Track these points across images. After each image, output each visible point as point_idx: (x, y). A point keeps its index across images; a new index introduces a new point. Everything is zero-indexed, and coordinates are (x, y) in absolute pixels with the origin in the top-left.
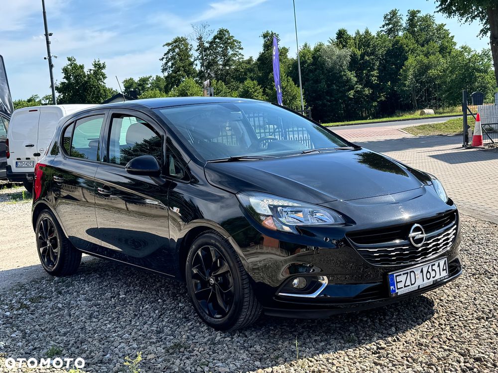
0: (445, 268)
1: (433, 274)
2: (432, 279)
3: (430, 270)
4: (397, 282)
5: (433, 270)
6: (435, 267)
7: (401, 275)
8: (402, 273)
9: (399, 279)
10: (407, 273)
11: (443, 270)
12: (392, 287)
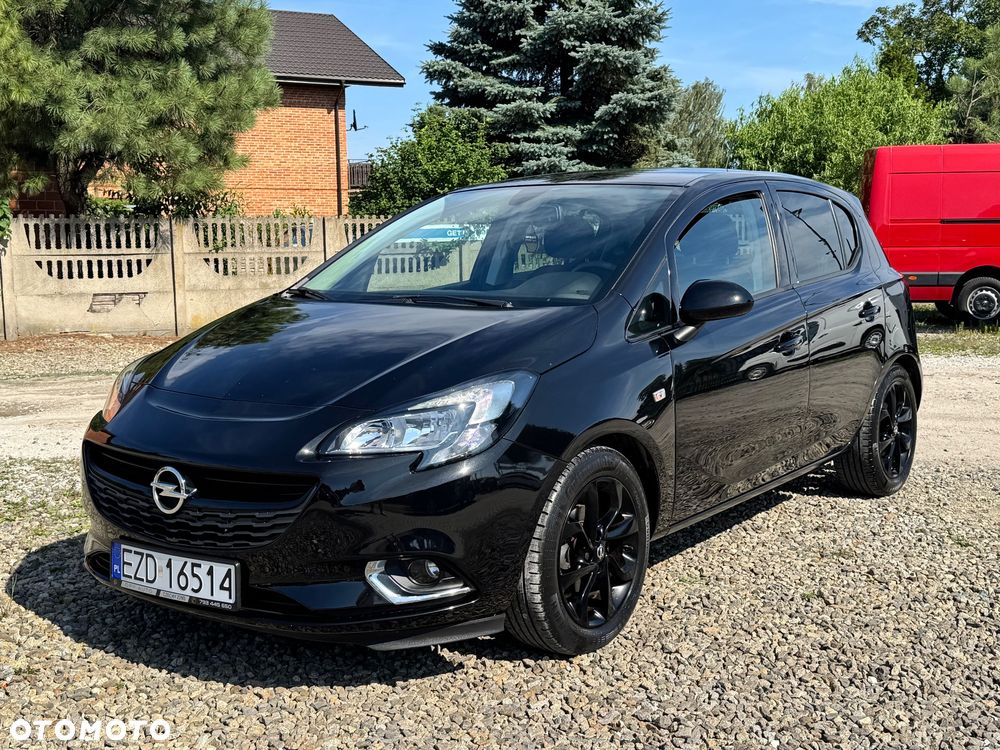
0: (226, 585)
1: (194, 583)
2: (189, 592)
3: (188, 570)
4: (125, 563)
5: (194, 575)
6: (202, 572)
7: (130, 551)
8: (133, 549)
9: (127, 557)
10: (142, 554)
11: (222, 587)
12: (116, 567)
